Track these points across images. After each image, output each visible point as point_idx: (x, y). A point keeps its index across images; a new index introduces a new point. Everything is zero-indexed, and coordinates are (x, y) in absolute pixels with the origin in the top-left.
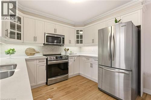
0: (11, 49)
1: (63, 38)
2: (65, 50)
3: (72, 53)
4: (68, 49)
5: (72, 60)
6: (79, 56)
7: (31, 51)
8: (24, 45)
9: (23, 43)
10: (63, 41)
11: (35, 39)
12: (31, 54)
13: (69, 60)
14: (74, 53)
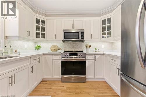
0: (38, 46)
1: (83, 33)
2: (86, 47)
3: (97, 51)
4: (90, 46)
5: (91, 58)
6: (104, 54)
7: (55, 48)
8: (48, 42)
9: (47, 41)
10: (83, 36)
11: (55, 37)
12: (54, 50)
13: (87, 58)
14: (100, 51)
